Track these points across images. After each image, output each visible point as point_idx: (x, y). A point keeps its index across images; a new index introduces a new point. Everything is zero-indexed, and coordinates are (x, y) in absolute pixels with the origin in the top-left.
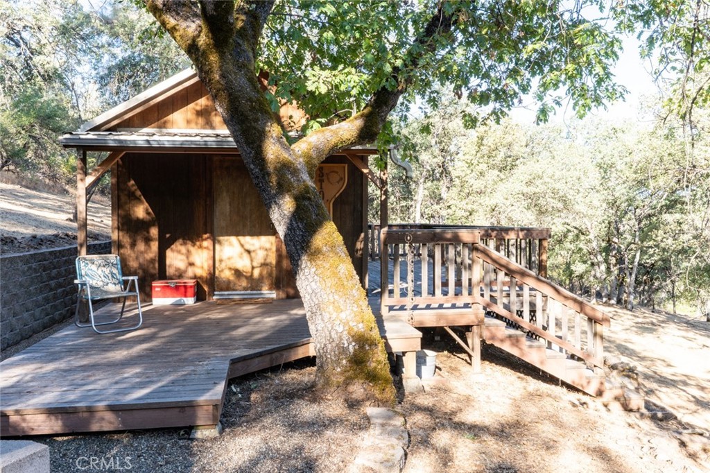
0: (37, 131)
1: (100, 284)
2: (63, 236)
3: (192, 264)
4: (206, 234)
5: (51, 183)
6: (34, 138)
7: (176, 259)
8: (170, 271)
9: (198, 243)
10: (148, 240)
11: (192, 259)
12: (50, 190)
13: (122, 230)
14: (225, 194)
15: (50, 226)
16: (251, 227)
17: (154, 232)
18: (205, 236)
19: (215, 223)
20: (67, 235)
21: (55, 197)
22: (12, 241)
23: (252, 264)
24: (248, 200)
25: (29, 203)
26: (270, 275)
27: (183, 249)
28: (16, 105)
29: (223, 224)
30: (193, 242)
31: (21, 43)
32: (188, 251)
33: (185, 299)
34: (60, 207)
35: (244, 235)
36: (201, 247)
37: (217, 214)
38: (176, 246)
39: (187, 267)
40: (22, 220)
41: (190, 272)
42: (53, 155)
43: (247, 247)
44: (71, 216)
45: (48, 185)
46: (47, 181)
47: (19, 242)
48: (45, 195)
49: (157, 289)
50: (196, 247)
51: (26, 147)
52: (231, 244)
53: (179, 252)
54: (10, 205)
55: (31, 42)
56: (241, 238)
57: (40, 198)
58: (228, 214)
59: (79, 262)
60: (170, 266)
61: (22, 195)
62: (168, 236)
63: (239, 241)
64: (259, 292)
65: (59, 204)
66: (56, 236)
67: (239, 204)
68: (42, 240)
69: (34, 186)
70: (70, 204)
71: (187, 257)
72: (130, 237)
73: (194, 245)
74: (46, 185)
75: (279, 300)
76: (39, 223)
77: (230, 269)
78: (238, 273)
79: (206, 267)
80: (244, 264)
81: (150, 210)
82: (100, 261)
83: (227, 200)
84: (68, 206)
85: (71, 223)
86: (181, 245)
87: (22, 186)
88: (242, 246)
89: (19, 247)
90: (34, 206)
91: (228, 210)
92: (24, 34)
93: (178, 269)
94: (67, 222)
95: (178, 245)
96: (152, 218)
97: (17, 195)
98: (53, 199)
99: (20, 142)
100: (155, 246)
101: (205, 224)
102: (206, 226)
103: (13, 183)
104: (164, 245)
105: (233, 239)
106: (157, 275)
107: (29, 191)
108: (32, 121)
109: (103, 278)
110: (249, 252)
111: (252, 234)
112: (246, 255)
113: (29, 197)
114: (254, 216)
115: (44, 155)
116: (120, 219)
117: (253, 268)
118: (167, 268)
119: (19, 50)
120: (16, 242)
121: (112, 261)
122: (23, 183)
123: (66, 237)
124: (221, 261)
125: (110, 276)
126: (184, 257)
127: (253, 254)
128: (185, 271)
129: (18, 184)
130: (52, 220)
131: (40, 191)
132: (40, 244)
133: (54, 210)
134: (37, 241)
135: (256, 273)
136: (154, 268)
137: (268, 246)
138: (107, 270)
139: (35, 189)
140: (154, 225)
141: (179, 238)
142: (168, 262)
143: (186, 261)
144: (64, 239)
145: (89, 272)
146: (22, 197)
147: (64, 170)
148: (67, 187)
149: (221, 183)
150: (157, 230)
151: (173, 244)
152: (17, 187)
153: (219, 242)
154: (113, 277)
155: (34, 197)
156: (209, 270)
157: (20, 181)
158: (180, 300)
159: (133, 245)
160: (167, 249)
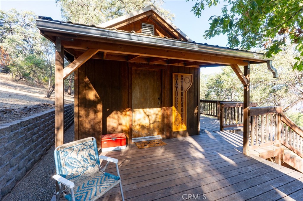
0: (34, 68)
1: (81, 170)
2: (42, 105)
3: (120, 124)
4: (128, 108)
5: (39, 85)
6: (32, 70)
7: (112, 122)
8: (109, 129)
9: (124, 113)
10: (96, 112)
11: (120, 122)
12: (38, 87)
13: (81, 106)
14: (137, 87)
15: (36, 100)
16: (149, 104)
17: (100, 107)
18: (127, 109)
19: (133, 103)
20: (44, 104)
21: (40, 89)
22: (11, 111)
23: (150, 122)
24: (148, 91)
25: (30, 91)
26: (158, 127)
27: (116, 116)
28: (26, 59)
29: (136, 102)
30: (121, 112)
31: (29, 42)
32: (119, 117)
33: (121, 147)
34: (42, 92)
35: (146, 108)
36: (125, 115)
37: (133, 97)
38: (112, 115)
39: (118, 126)
40: (22, 98)
41: (120, 128)
42: (40, 76)
43: (147, 113)
44: (46, 96)
45: (38, 85)
46: (37, 84)
47: (15, 112)
48: (36, 88)
49: (105, 143)
50: (123, 115)
51: (30, 73)
52: (140, 113)
53: (113, 118)
54: (20, 91)
55: (33, 42)
56: (145, 109)
57: (34, 89)
58: (139, 97)
59: (58, 152)
60: (109, 126)
61: (27, 88)
62: (108, 110)
63: (144, 111)
64: (153, 136)
65: (42, 91)
66: (39, 105)
67: (144, 92)
68: (30, 109)
69: (33, 85)
70: (45, 91)
71: (118, 121)
72: (86, 111)
73: (122, 114)
74: (37, 85)
75: (163, 139)
76: (31, 99)
77: (139, 125)
78: (143, 127)
79: (128, 125)
80: (146, 122)
81: (98, 96)
82: (79, 147)
83: (138, 90)
84: (45, 92)
85: (46, 98)
86: (115, 114)
87: (28, 85)
88: (145, 113)
89: (15, 114)
90: (31, 92)
91: (139, 96)
92: (30, 39)
93: (113, 128)
94: (45, 98)
95: (113, 115)
96: (99, 100)
97: (25, 88)
98: (39, 90)
99: (28, 72)
100: (100, 115)
101: (128, 103)
102: (129, 105)
103: (24, 84)
104: (106, 115)
105: (141, 110)
106: (102, 132)
107: (30, 87)
108: (32, 64)
109: (83, 163)
110: (148, 116)
111: (150, 107)
112: (147, 118)
113: (30, 89)
114: (151, 98)
115: (36, 75)
116: (79, 101)
117: (150, 124)
118: (107, 127)
119: (28, 45)
120: (13, 111)
121: (89, 143)
122: (28, 84)
123: (44, 106)
124: (135, 121)
125: (89, 158)
126: (116, 121)
127: (150, 117)
128: (117, 128)
129: (26, 84)
130: (38, 98)
131: (34, 87)
132: (29, 111)
133: (39, 93)
134: (27, 110)
135: (152, 126)
136: (100, 128)
137: (157, 112)
138: (85, 153)
139: (33, 86)
140: (100, 103)
141: (114, 111)
142: (108, 124)
143: (117, 123)
144: (43, 106)
145: (69, 161)
146: (27, 89)
147: (43, 81)
148: (44, 86)
149: (135, 82)
150: (102, 106)
151: (111, 114)
152: (26, 85)
153: (134, 111)
154: (91, 159)
155: (32, 89)
156: (129, 127)
157: (27, 83)
158: (118, 148)
159: (87, 115)
160: (107, 117)
